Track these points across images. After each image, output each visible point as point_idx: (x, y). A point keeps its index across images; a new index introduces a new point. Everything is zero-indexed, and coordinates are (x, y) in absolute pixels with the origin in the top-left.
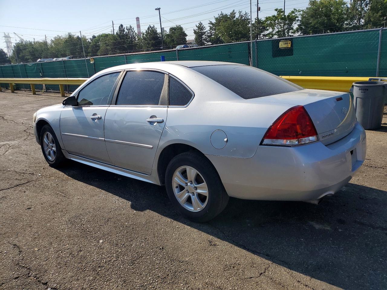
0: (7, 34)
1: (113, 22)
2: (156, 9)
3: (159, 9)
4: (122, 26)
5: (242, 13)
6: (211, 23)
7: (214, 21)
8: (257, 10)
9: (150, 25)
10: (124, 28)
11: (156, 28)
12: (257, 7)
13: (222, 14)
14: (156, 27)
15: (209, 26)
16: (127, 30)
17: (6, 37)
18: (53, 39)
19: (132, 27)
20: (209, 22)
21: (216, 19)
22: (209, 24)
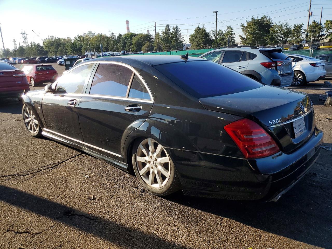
0: (24, 32)
1: (155, 22)
2: (214, 12)
3: (217, 12)
4: (168, 26)
5: (268, 18)
6: (243, 26)
7: (246, 25)
8: (308, 15)
9: (198, 26)
10: (170, 28)
11: (205, 29)
12: (309, 12)
13: (253, 18)
14: (205, 27)
15: (242, 28)
16: (174, 29)
17: (23, 34)
18: (77, 37)
19: (178, 27)
20: (241, 25)
21: (248, 23)
22: (241, 26)
